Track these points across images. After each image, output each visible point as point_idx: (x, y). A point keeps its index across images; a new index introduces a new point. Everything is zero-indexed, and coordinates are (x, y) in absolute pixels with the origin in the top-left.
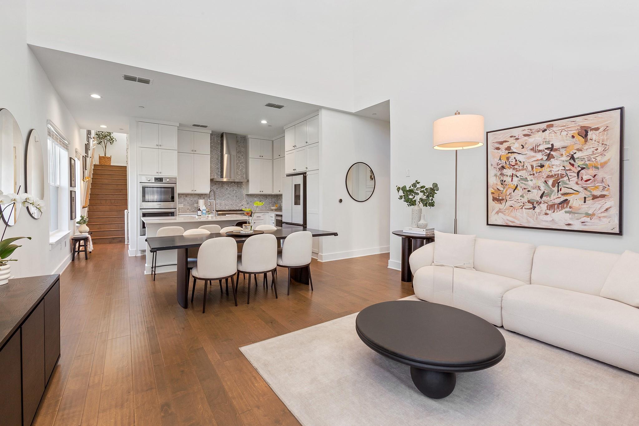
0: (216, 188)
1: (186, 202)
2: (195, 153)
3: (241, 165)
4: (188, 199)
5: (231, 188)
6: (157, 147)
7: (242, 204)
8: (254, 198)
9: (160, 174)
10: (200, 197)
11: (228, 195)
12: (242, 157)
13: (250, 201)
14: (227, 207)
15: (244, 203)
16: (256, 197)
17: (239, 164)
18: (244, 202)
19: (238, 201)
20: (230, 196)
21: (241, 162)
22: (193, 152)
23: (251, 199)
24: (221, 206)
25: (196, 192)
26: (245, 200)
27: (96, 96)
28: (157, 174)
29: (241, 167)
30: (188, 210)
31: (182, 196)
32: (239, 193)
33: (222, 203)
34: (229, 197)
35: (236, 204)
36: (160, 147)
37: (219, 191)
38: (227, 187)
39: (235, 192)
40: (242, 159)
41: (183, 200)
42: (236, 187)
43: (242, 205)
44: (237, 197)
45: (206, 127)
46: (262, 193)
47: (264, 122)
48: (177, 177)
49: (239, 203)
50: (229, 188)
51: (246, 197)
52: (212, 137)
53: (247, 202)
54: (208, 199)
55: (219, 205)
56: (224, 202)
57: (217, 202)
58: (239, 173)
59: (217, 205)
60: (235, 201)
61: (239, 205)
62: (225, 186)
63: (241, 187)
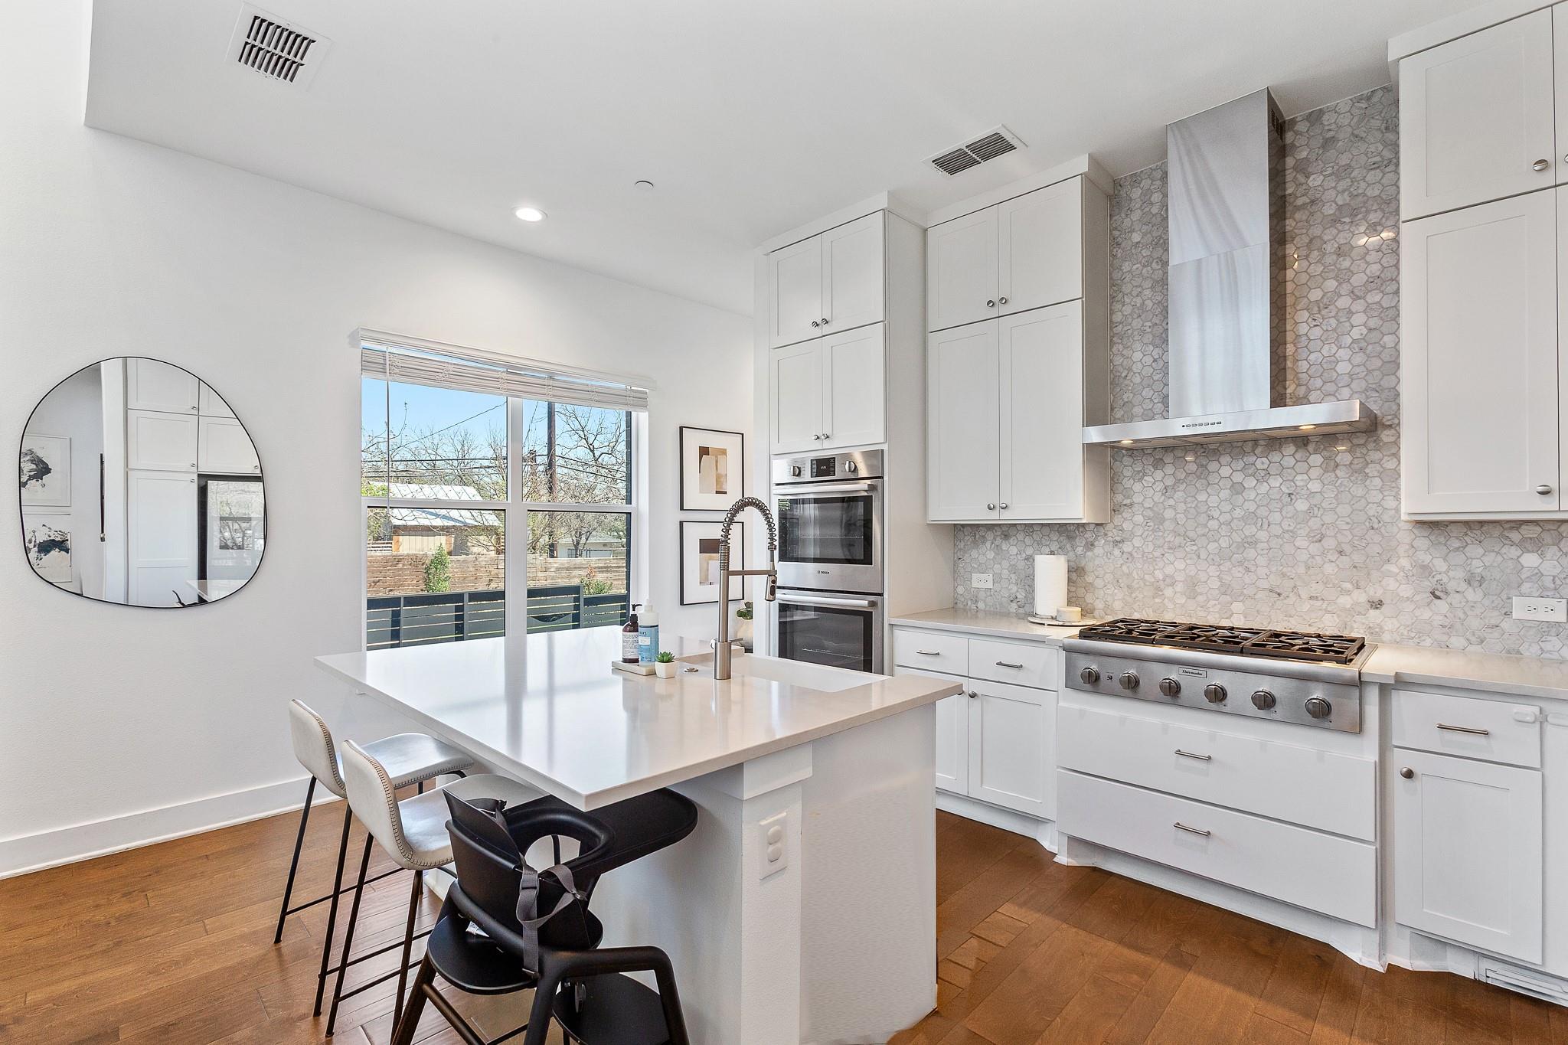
0: (1159, 486)
1: (1005, 564)
2: (1004, 310)
3: (1359, 306)
4: (1014, 550)
6: (817, 332)
7: (1375, 592)
8: (1514, 552)
9: (827, 444)
10: (1070, 538)
11: (1250, 530)
13: (1460, 574)
14: (1237, 607)
18: (1391, 584)
19: (1329, 569)
20: (1262, 535)
21: (1359, 279)
22: (994, 312)
23: (1480, 557)
25: (1008, 517)
26: (1405, 562)
28: (817, 445)
29: (1359, 319)
30: (1014, 605)
31: (990, 536)
32: (1344, 510)
33: (1203, 576)
34: (1253, 543)
35: (1316, 589)
36: (827, 329)
37: (1181, 507)
38: (1238, 477)
39: (1301, 505)
41: (991, 555)
42: (1315, 473)
43: (1377, 604)
44: (1329, 543)
48: (885, 447)
49: (1348, 586)
50: (1251, 482)
51: (1422, 543)
52: (1136, 193)
53: (1428, 584)
54: (1117, 552)
55: (1179, 587)
56: (1213, 570)
57: (1169, 570)
58: (1343, 368)
59: (1168, 592)
60: (1308, 568)
61: (1345, 601)
62: (1225, 471)
63: (1361, 471)
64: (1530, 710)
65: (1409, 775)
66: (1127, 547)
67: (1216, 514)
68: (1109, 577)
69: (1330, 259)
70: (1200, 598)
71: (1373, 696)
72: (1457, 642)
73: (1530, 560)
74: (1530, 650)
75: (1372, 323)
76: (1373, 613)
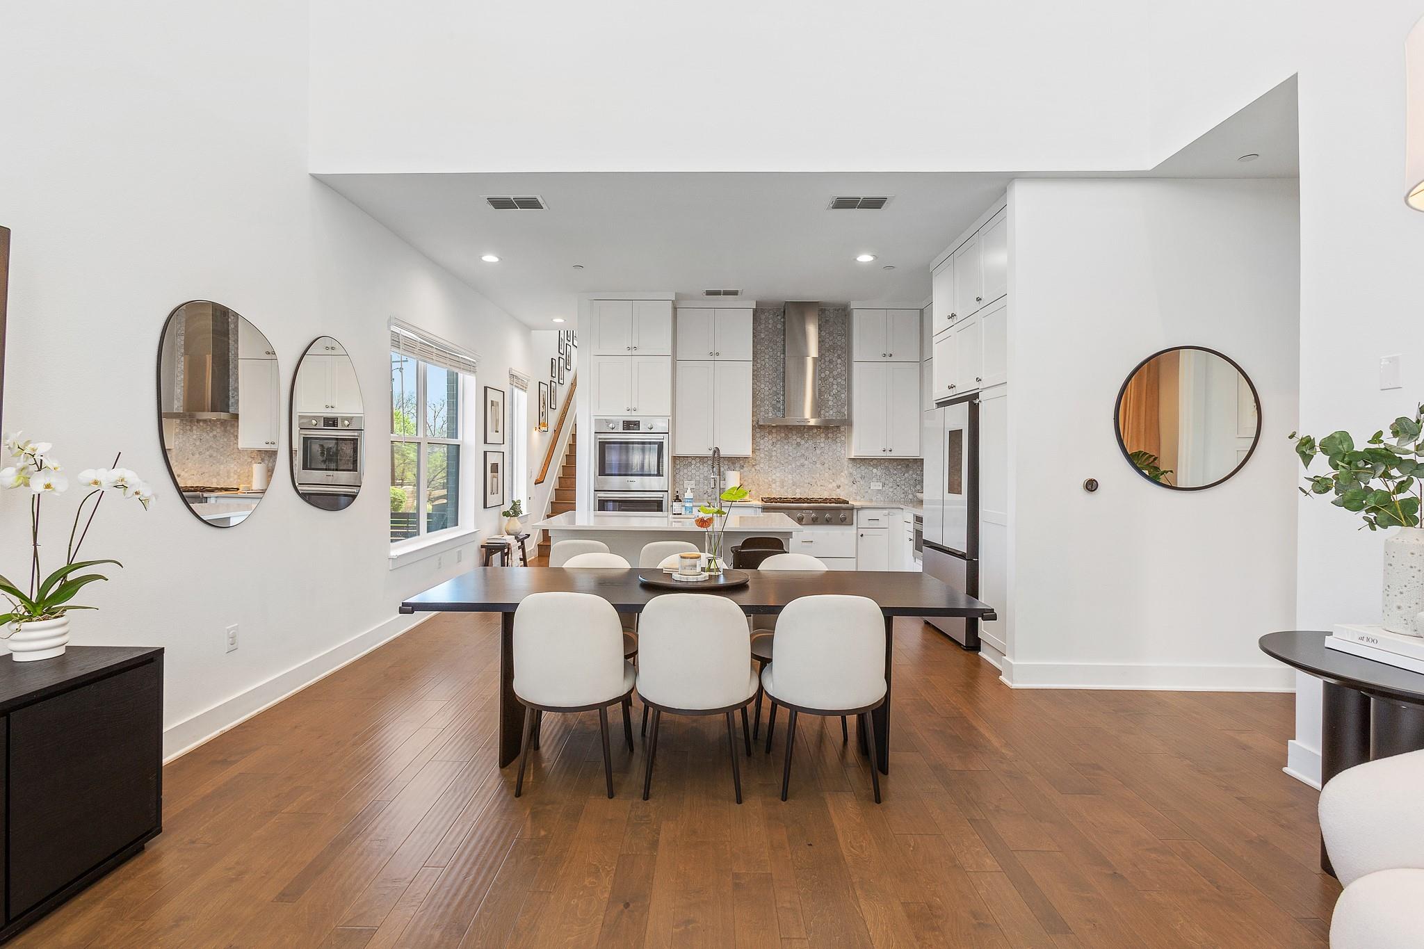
0: (771, 442)
1: (701, 476)
2: (717, 358)
3: (835, 382)
5: (810, 442)
6: (629, 353)
7: (839, 483)
8: (871, 468)
9: (634, 413)
10: (733, 463)
11: (802, 460)
12: (839, 361)
13: (859, 475)
14: (798, 491)
15: (843, 480)
16: (875, 466)
17: (831, 380)
19: (826, 475)
20: (806, 462)
21: (835, 373)
22: (712, 358)
23: (864, 470)
24: (783, 487)
26: (846, 472)
27: (490, 258)
28: (628, 413)
29: (835, 387)
30: (706, 496)
31: (693, 462)
32: (830, 454)
33: (786, 479)
34: (803, 465)
36: (634, 352)
37: (779, 450)
38: (799, 440)
39: (818, 452)
40: (839, 366)
41: (694, 472)
42: (823, 440)
43: (839, 487)
44: (826, 465)
45: (735, 293)
46: (888, 455)
47: (865, 258)
48: (670, 418)
49: (831, 481)
50: (803, 442)
51: (850, 465)
52: (763, 317)
53: (852, 479)
54: (753, 469)
55: (778, 484)
56: (790, 476)
57: (774, 477)
58: (831, 403)
59: (774, 486)
60: (820, 475)
61: (830, 486)
62: (795, 437)
63: (835, 440)
64: (886, 512)
65: (862, 535)
66: (757, 467)
67: (791, 454)
68: (750, 481)
69: (827, 364)
70: (785, 488)
71: (855, 511)
72: (858, 498)
73: (875, 471)
74: (874, 499)
75: (839, 389)
76: (838, 490)
